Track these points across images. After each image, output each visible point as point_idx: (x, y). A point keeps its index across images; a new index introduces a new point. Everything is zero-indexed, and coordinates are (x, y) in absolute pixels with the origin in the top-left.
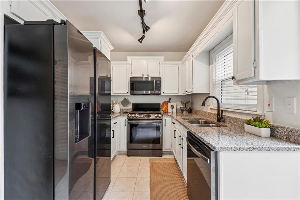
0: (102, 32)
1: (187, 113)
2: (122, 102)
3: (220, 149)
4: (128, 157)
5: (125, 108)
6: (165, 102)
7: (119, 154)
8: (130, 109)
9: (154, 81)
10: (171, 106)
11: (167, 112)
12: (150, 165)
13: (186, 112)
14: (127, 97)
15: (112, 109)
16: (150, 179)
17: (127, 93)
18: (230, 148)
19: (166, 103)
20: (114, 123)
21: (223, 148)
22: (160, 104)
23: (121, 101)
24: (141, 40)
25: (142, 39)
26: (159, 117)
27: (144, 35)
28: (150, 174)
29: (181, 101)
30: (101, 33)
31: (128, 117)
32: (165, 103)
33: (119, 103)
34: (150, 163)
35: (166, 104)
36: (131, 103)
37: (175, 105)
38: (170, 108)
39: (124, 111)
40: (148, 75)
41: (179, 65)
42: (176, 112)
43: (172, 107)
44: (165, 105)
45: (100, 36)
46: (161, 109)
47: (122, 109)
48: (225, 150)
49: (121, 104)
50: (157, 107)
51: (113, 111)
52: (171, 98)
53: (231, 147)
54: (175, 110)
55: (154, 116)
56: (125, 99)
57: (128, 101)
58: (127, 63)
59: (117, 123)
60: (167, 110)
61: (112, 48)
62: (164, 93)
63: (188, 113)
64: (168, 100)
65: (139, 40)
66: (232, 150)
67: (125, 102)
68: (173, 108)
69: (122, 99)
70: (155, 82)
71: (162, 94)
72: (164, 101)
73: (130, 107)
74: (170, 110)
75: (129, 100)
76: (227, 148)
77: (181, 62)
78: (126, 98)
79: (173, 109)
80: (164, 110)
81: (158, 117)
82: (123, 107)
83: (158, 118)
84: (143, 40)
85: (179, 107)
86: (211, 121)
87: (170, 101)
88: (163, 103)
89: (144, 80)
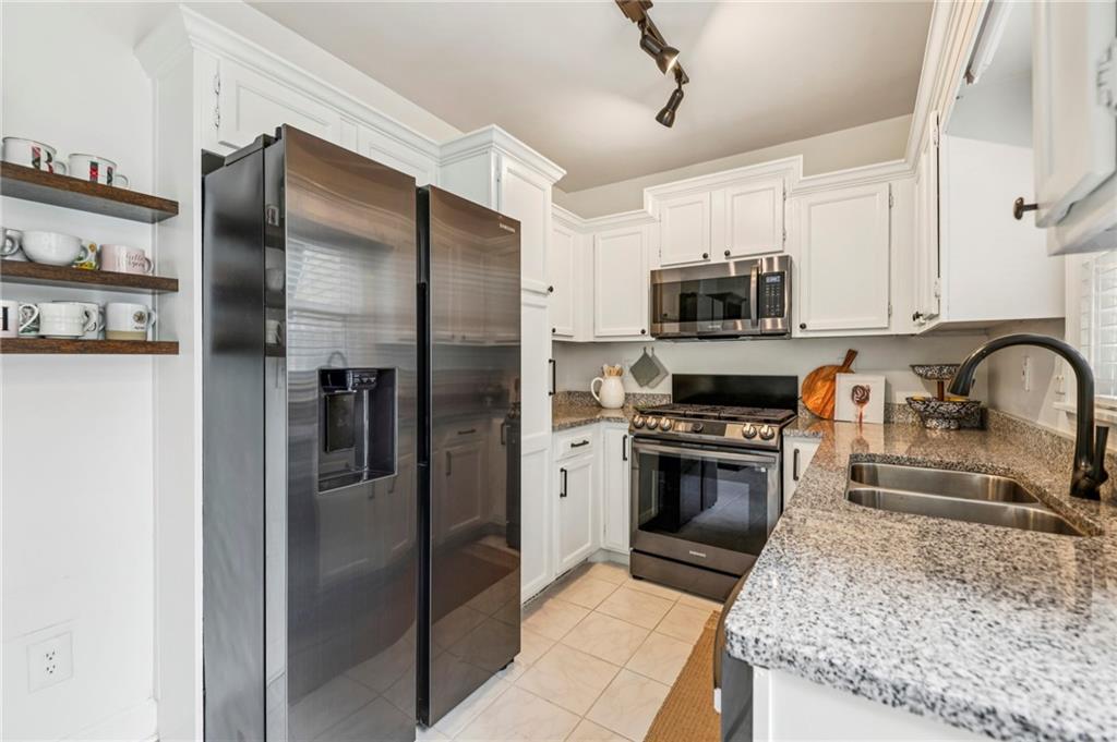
0: (495, 126)
1: (948, 429)
2: (633, 370)
3: (757, 653)
4: (631, 580)
5: (644, 392)
6: (822, 368)
7: (607, 559)
8: (664, 396)
9: (749, 277)
10: (855, 389)
11: (831, 419)
12: (701, 637)
13: (945, 425)
14: (653, 349)
15: (597, 394)
16: (670, 696)
17: (643, 332)
18: (826, 666)
19: (826, 375)
20: (573, 445)
21: (776, 649)
22: (795, 379)
23: (632, 364)
24: (666, 117)
25: (674, 109)
26: (762, 437)
27: (679, 90)
28: (681, 675)
29: (913, 367)
30: (491, 130)
31: (633, 428)
32: (824, 374)
33: (620, 373)
34: (706, 629)
35: (825, 379)
36: (667, 374)
37: (876, 385)
38: (849, 398)
39: (641, 403)
40: (727, 254)
41: (894, 184)
42: (881, 420)
43: (861, 394)
44: (819, 384)
45: (492, 142)
46: (800, 402)
47: (634, 395)
48: (784, 664)
49: (631, 375)
50: (780, 391)
51: (598, 399)
52: (854, 348)
53: (832, 664)
54: (874, 411)
55: (739, 430)
56: (645, 355)
57: (656, 363)
58: (645, 215)
59: (586, 446)
60: (829, 408)
61: (559, 173)
62: (803, 327)
63: (959, 428)
64: (840, 362)
65: (660, 118)
66: (840, 683)
67: (646, 369)
68: (867, 398)
69: (634, 356)
70: (754, 279)
71: (797, 333)
72: (819, 365)
73: (664, 388)
74: (845, 408)
75: (659, 363)
76: (800, 659)
77: (908, 167)
78: (650, 355)
79: (865, 407)
80: (816, 409)
81: (758, 438)
82: (635, 388)
83: (757, 440)
84: (676, 112)
85: (900, 398)
86: (1038, 488)
87: (852, 367)
88: (809, 377)
89: (733, 274)
